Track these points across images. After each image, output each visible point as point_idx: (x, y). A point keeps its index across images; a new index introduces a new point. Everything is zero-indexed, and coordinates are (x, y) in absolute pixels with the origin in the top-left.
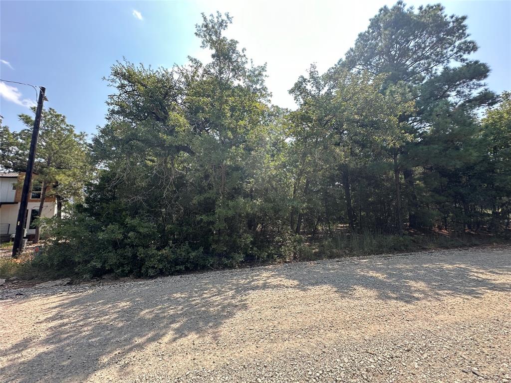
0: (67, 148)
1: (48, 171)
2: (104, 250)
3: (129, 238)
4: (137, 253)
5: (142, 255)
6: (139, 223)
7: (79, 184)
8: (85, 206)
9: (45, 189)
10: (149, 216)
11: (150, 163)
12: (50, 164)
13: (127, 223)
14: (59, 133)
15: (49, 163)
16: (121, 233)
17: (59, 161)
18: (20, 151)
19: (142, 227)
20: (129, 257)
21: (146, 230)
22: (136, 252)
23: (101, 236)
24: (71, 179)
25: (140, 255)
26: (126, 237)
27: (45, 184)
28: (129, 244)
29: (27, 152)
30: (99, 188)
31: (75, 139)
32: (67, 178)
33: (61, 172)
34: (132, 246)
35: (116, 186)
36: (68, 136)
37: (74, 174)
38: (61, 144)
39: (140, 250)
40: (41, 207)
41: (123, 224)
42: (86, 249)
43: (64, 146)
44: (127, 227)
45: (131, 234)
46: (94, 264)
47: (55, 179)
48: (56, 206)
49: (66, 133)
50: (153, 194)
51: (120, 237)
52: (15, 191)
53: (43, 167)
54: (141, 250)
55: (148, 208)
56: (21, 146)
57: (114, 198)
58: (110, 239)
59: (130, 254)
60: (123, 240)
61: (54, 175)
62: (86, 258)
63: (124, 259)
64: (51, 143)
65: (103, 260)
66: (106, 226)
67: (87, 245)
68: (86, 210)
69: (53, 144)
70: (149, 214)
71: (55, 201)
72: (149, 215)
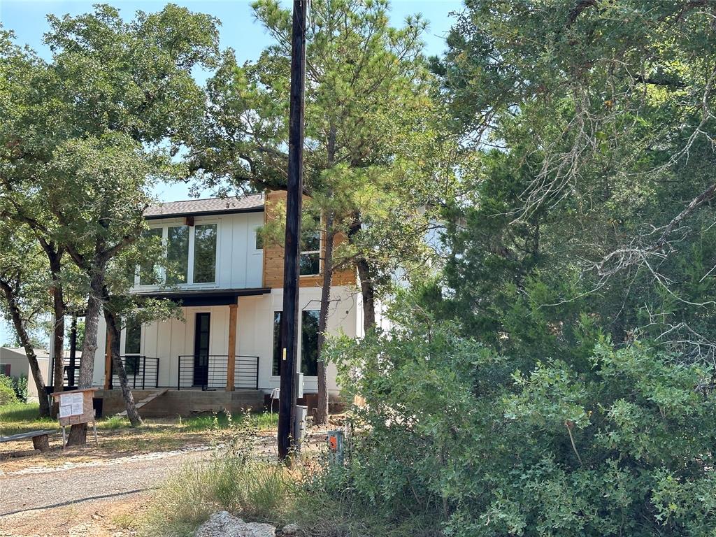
0: (373, 88)
1: (332, 178)
2: (527, 468)
3: (614, 427)
4: (650, 494)
5: (673, 507)
6: (646, 365)
7: (419, 214)
8: (447, 292)
9: (329, 241)
10: (685, 334)
11: (657, 95)
12: (336, 155)
13: (600, 362)
14: (350, 39)
15: (332, 151)
16: (578, 402)
17: (356, 138)
18: (266, 123)
19: (664, 381)
20: (619, 511)
21: (680, 395)
22: (646, 489)
23: (513, 408)
24: (394, 199)
25: (665, 505)
26: (600, 422)
27: (329, 223)
28: (615, 454)
29: (281, 122)
30: (487, 222)
31: (395, 51)
32: (382, 195)
33: (364, 178)
34: (628, 462)
35: (542, 210)
36: (373, 45)
37: (402, 180)
38: (357, 76)
39: (663, 483)
40: (325, 303)
41: (584, 367)
42: (470, 456)
43: (365, 82)
44: (599, 378)
45: (620, 410)
46: (502, 516)
47: (353, 205)
48: (360, 297)
49: (367, 32)
50: (694, 237)
51: (579, 417)
52: (261, 251)
53: (319, 168)
54: (666, 482)
55: (676, 295)
56: (266, 106)
57: (537, 259)
58: (542, 423)
59: (623, 498)
60: (588, 433)
61: (348, 192)
62: (473, 489)
63: (603, 513)
64: (334, 78)
65: (527, 508)
66: (526, 373)
67: (469, 439)
68: (450, 310)
69: (339, 81)
70: (683, 324)
71: (355, 283)
72: (683, 331)
